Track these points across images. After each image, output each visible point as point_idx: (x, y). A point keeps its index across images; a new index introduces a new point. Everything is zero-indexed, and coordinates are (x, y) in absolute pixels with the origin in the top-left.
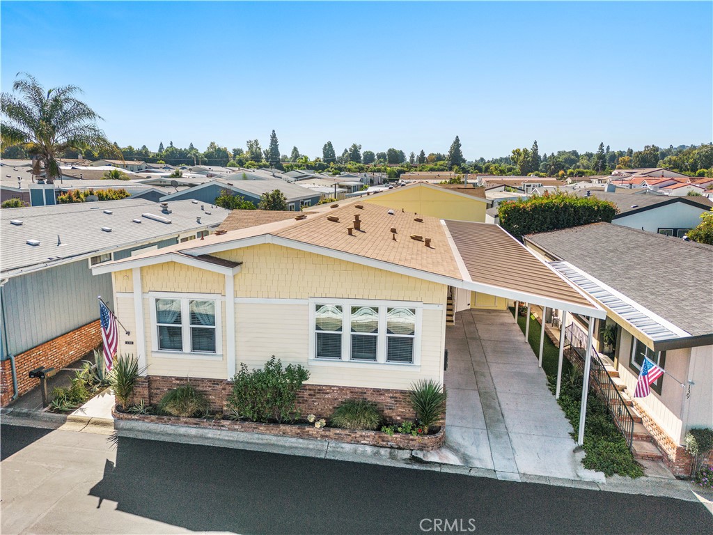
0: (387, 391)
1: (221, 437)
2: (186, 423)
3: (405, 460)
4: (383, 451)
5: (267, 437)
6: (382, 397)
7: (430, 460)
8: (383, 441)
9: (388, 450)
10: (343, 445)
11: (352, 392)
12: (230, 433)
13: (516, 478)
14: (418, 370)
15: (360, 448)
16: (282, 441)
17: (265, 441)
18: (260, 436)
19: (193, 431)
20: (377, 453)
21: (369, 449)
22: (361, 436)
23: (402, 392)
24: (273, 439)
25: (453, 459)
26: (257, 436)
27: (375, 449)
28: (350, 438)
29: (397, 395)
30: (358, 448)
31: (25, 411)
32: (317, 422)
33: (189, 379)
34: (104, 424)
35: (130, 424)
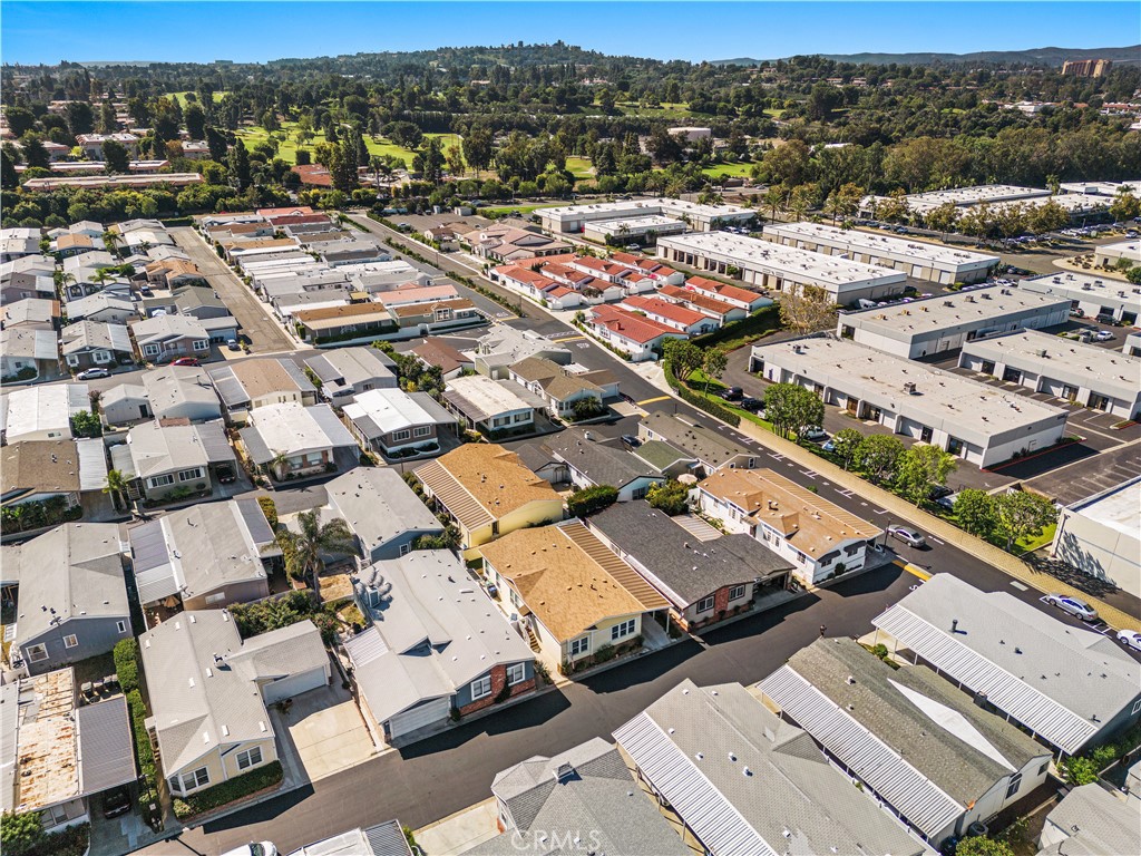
0: (629, 640)
3: (639, 655)
4: (633, 656)
6: (629, 643)
7: (644, 653)
8: (632, 653)
10: (625, 658)
11: (622, 644)
12: (599, 668)
13: (661, 648)
14: (636, 632)
16: (611, 664)
17: (609, 666)
18: (606, 665)
19: (590, 672)
21: (630, 657)
22: (627, 654)
23: (632, 639)
25: (648, 650)
30: (628, 657)
31: (543, 688)
32: (617, 655)
33: (581, 659)
34: (567, 681)
35: (573, 677)
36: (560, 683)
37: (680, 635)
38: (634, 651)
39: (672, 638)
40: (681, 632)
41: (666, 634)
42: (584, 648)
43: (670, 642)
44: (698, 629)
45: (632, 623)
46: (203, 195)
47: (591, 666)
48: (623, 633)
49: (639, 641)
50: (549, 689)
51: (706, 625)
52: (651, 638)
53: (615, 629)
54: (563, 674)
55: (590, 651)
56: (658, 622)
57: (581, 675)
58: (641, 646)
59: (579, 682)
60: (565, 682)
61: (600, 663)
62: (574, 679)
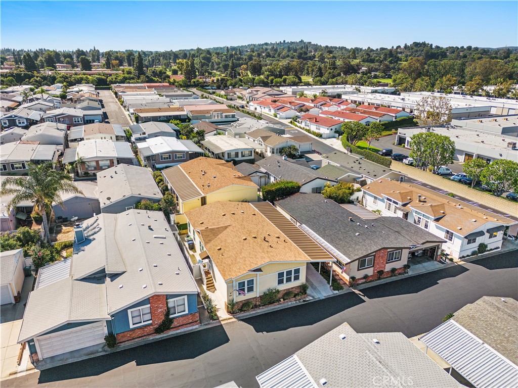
0: (294, 287)
1: (262, 311)
2: (251, 311)
4: (297, 301)
5: (272, 307)
7: (307, 300)
8: (296, 299)
11: (286, 290)
13: (324, 298)
14: (300, 281)
16: (275, 307)
17: (272, 309)
19: (254, 312)
21: (294, 302)
22: (292, 300)
23: (297, 287)
25: (311, 298)
28: (290, 301)
30: (292, 303)
31: (207, 323)
32: (282, 300)
33: (247, 300)
34: (231, 318)
35: (238, 316)
36: (225, 320)
37: (342, 288)
38: (298, 298)
39: (334, 289)
40: (343, 286)
41: (329, 286)
42: (251, 289)
43: (332, 294)
44: (358, 285)
45: (297, 271)
46: (119, 78)
47: (256, 306)
48: (289, 280)
49: (303, 289)
50: (214, 324)
51: (366, 282)
52: (315, 288)
53: (281, 275)
54: (229, 312)
55: (257, 293)
56: (323, 276)
57: (245, 314)
58: (306, 293)
59: (242, 320)
60: (229, 319)
61: (265, 305)
62: (239, 317)
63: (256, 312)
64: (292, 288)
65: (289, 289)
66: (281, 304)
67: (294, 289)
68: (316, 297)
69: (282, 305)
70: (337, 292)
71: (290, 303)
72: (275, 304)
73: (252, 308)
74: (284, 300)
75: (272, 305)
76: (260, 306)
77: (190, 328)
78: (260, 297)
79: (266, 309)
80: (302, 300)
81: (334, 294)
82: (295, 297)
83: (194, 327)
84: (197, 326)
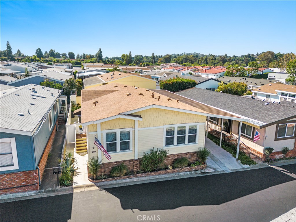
0: (189, 153)
1: (139, 180)
2: (124, 178)
3: (200, 173)
4: (192, 172)
5: (155, 176)
6: (187, 155)
7: (206, 172)
8: (192, 169)
9: (194, 172)
10: (180, 173)
11: (178, 155)
12: (142, 178)
13: (230, 171)
14: (197, 144)
15: (186, 173)
17: (155, 178)
18: (153, 177)
19: (128, 180)
20: (191, 173)
21: (188, 173)
22: (185, 169)
23: (193, 152)
24: (158, 177)
25: (212, 170)
26: (151, 177)
27: (190, 172)
28: (182, 171)
29: (192, 154)
30: (184, 173)
31: (50, 189)
32: (171, 168)
33: (119, 162)
34: (91, 186)
35: (102, 184)
36: (81, 187)
38: (195, 167)
39: (243, 163)
40: (254, 160)
41: (235, 159)
43: (241, 168)
44: (275, 160)
45: (193, 131)
47: (132, 173)
48: (181, 140)
49: (201, 157)
50: (62, 191)
52: (216, 160)
53: (170, 132)
54: (91, 178)
55: (134, 153)
56: (225, 149)
57: (114, 182)
58: (205, 163)
59: (107, 190)
60: (88, 186)
61: (145, 172)
62: (104, 185)
63: (131, 180)
64: (186, 154)
65: (181, 154)
66: (169, 173)
67: (188, 156)
68: (219, 170)
69: (170, 175)
70: (248, 166)
71: (182, 173)
72: (161, 172)
73: (126, 174)
74: (174, 168)
75: (156, 173)
76: (138, 172)
77: (20, 195)
78: (140, 160)
79: (147, 178)
80: (199, 172)
81: (244, 168)
82: (189, 165)
83: (27, 194)
84: (33, 193)
